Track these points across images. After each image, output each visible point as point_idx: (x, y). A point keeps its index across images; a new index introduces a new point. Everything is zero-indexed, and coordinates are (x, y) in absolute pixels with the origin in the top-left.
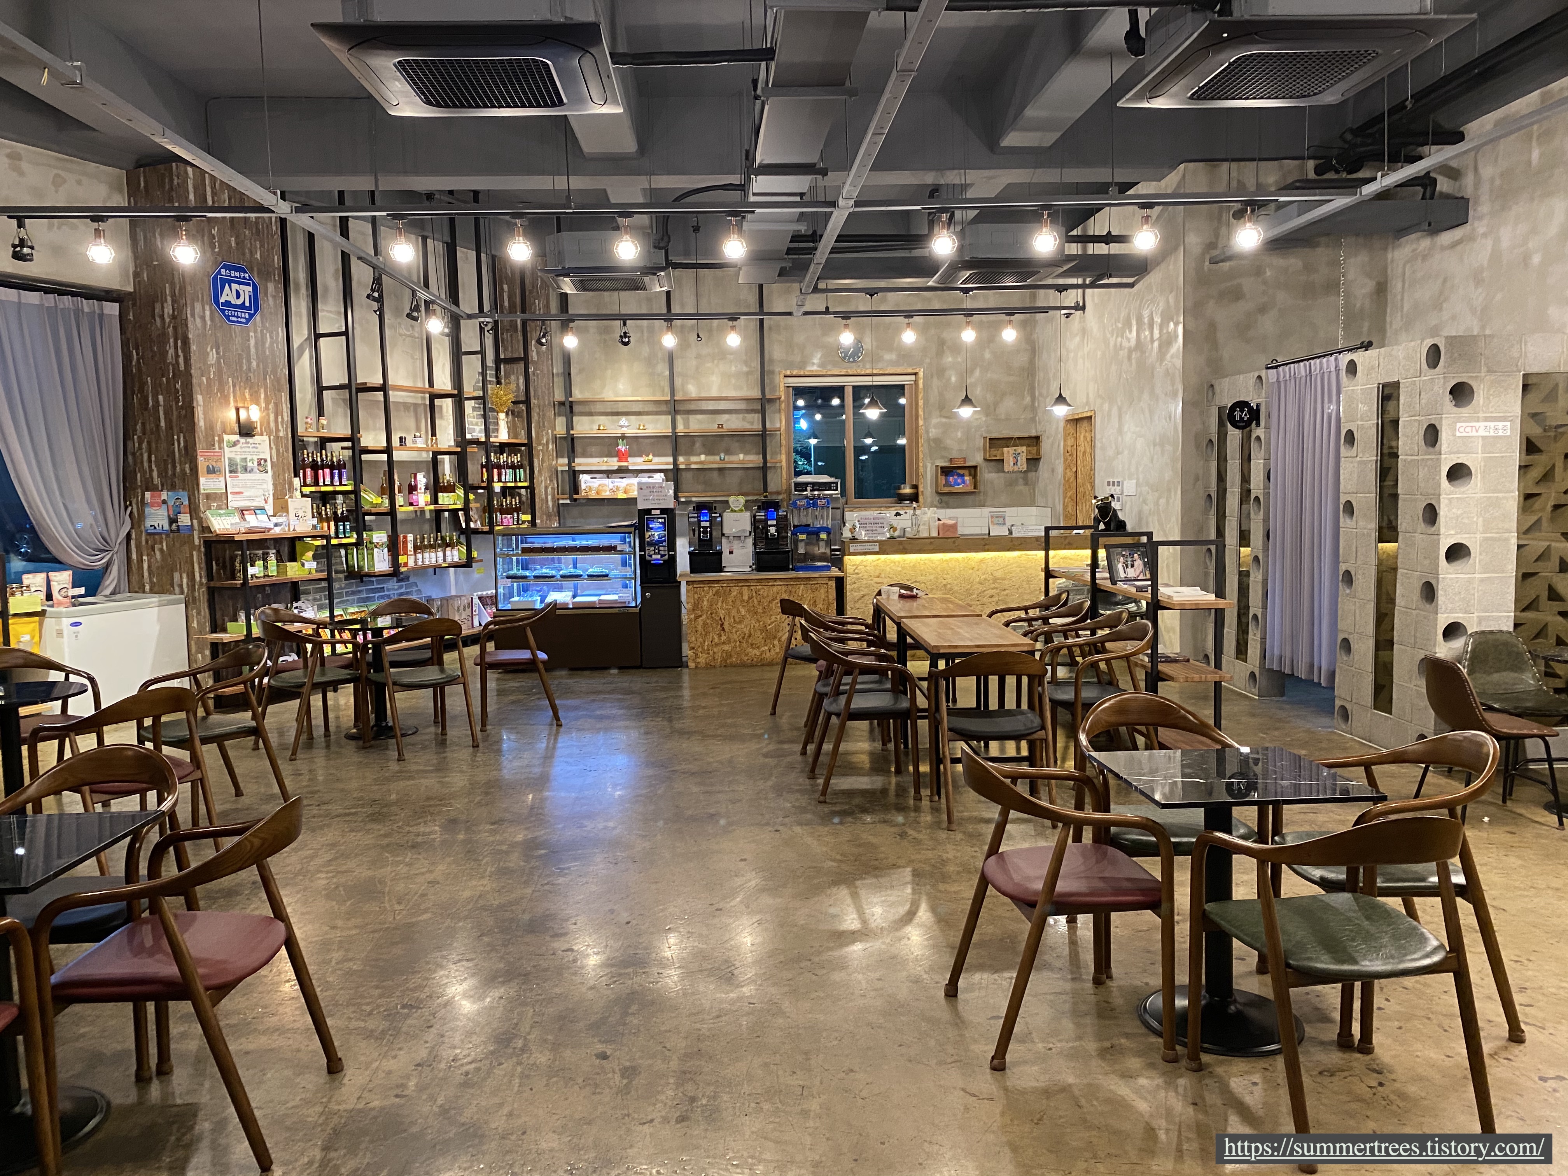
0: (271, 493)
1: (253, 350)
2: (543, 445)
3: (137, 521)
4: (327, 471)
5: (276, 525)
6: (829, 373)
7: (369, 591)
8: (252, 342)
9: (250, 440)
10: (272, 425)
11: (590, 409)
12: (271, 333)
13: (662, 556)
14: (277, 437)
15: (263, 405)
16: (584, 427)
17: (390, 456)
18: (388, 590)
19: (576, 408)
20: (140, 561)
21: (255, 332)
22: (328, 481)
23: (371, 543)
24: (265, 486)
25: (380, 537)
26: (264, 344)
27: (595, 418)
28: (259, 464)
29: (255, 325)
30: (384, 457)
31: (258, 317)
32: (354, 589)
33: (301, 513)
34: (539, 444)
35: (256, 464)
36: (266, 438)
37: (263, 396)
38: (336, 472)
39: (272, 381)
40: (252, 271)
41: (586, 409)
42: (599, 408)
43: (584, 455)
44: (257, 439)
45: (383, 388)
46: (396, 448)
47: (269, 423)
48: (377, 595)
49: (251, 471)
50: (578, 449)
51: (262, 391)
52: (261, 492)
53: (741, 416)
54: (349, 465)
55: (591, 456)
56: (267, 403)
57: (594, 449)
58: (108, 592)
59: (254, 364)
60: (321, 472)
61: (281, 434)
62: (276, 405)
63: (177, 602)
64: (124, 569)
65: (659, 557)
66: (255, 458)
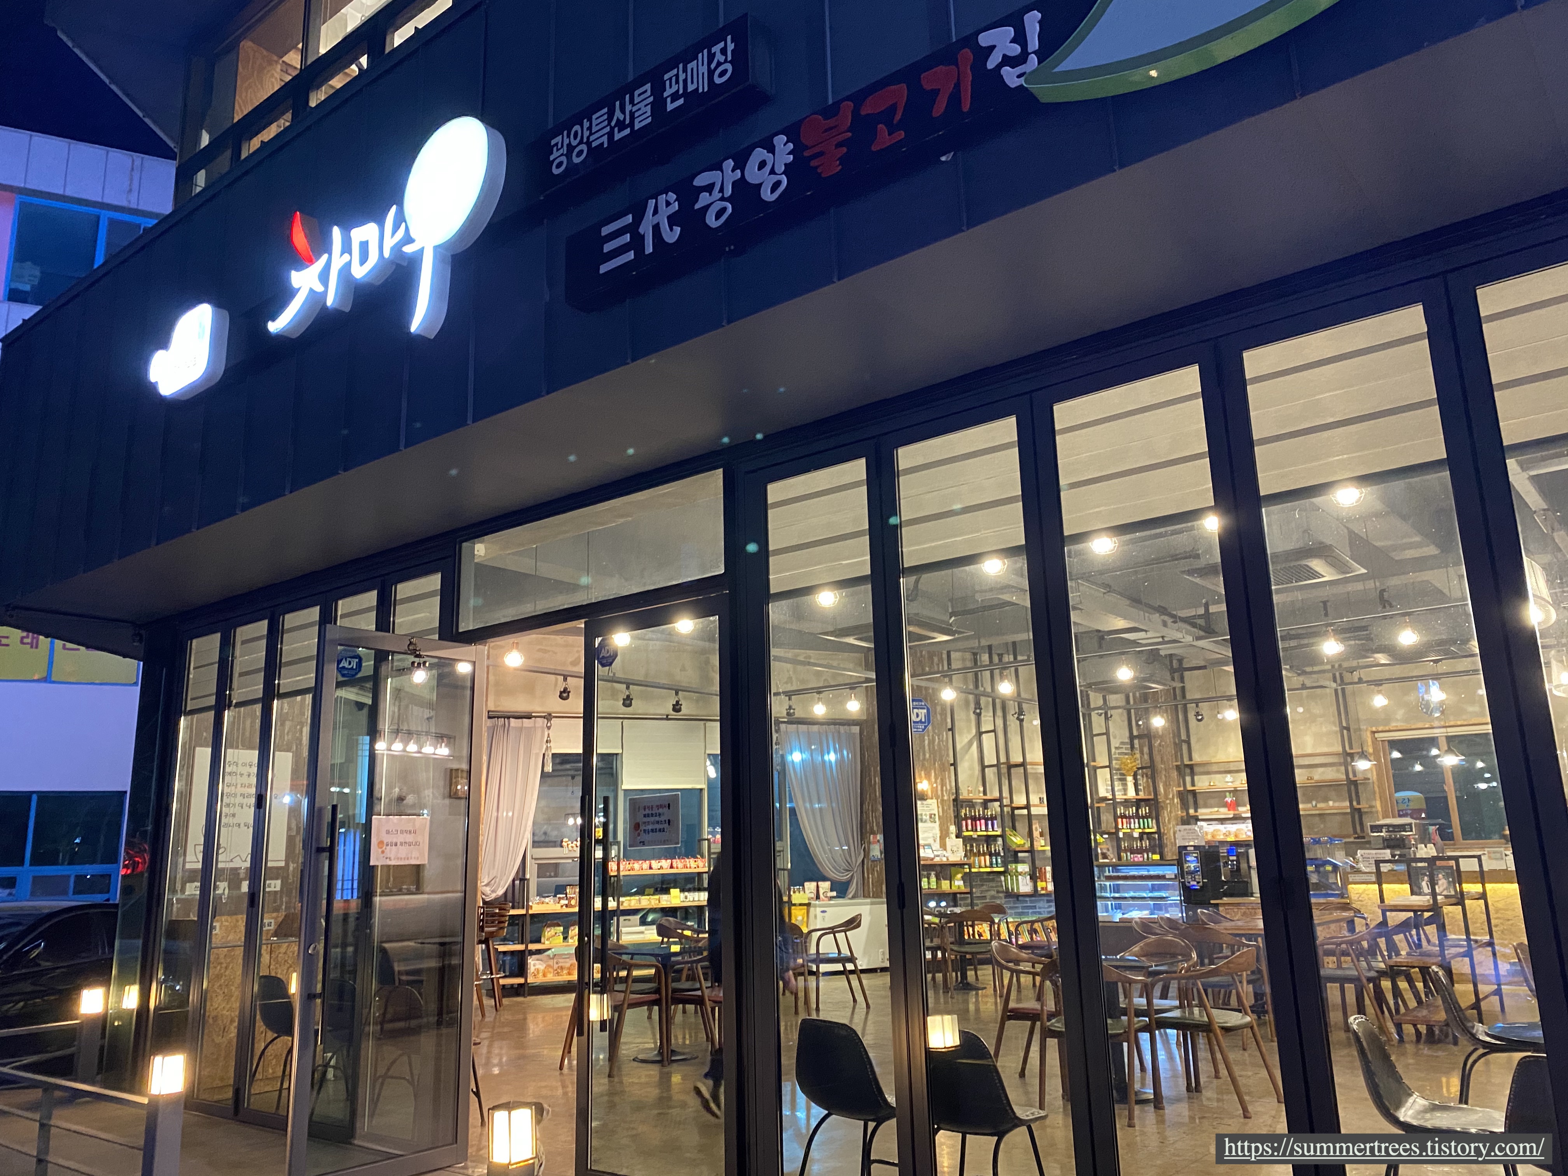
0: (938, 835)
1: (927, 748)
2: (1170, 799)
3: (867, 852)
4: (983, 821)
5: (938, 856)
6: (1413, 727)
7: (1024, 908)
8: (926, 742)
9: (925, 802)
10: (939, 793)
11: (1207, 769)
12: (939, 736)
13: (1198, 883)
14: (942, 800)
15: (933, 780)
16: (1202, 783)
17: (1029, 811)
18: (1040, 908)
19: (1196, 769)
20: (868, 878)
21: (928, 736)
22: (983, 828)
23: (1017, 871)
24: (934, 831)
25: (1023, 868)
26: (934, 742)
27: (1213, 776)
28: (931, 817)
29: (928, 731)
30: (1025, 812)
31: (930, 727)
32: (1012, 905)
33: (955, 849)
34: (1167, 798)
35: (928, 817)
36: (935, 801)
37: (933, 774)
38: (990, 823)
39: (939, 765)
40: (926, 700)
41: (1205, 769)
42: (1215, 768)
43: (1206, 806)
44: (929, 801)
45: (1023, 765)
46: (1035, 806)
47: (937, 791)
48: (1030, 911)
49: (926, 821)
50: (1200, 802)
51: (933, 772)
52: (931, 835)
53: (1335, 768)
54: (999, 818)
55: (1211, 807)
56: (936, 779)
57: (1212, 801)
58: (850, 896)
59: (927, 756)
60: (978, 822)
61: (946, 798)
62: (942, 780)
63: (882, 903)
64: (861, 882)
65: (1195, 883)
66: (928, 813)
